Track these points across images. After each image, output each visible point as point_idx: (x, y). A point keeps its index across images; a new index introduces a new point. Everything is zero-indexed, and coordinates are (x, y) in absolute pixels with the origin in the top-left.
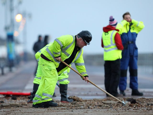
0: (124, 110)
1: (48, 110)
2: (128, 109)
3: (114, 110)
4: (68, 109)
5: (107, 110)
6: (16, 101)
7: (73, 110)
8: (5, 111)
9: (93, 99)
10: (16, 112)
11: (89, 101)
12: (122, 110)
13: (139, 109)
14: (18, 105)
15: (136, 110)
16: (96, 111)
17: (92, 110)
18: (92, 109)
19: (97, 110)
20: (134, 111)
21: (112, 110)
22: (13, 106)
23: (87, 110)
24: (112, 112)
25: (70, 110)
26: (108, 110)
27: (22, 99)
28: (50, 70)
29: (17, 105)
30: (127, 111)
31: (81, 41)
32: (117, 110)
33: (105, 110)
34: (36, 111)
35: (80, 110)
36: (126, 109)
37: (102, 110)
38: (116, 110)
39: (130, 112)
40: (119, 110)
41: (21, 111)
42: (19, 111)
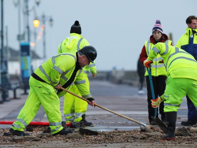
0: (174, 145)
1: (74, 144)
2: (179, 142)
3: (161, 144)
4: (100, 143)
5: (151, 144)
6: (32, 134)
7: (107, 145)
8: (17, 146)
9: (134, 130)
10: (33, 147)
11: (128, 132)
12: (171, 144)
13: (193, 143)
14: (35, 138)
15: (189, 144)
16: (137, 145)
17: (132, 144)
18: (131, 142)
19: (139, 144)
20: (187, 145)
21: (159, 144)
22: (28, 139)
23: (125, 144)
24: (158, 147)
25: (103, 144)
26: (153, 145)
27: (40, 131)
28: (49, 94)
29: (33, 138)
30: (178, 145)
31: (84, 59)
32: (165, 144)
33: (148, 144)
34: (59, 146)
35: (116, 144)
36: (176, 143)
37: (145, 144)
38: (163, 144)
39: (181, 147)
40: (167, 144)
41: (38, 146)
42: (36, 146)
